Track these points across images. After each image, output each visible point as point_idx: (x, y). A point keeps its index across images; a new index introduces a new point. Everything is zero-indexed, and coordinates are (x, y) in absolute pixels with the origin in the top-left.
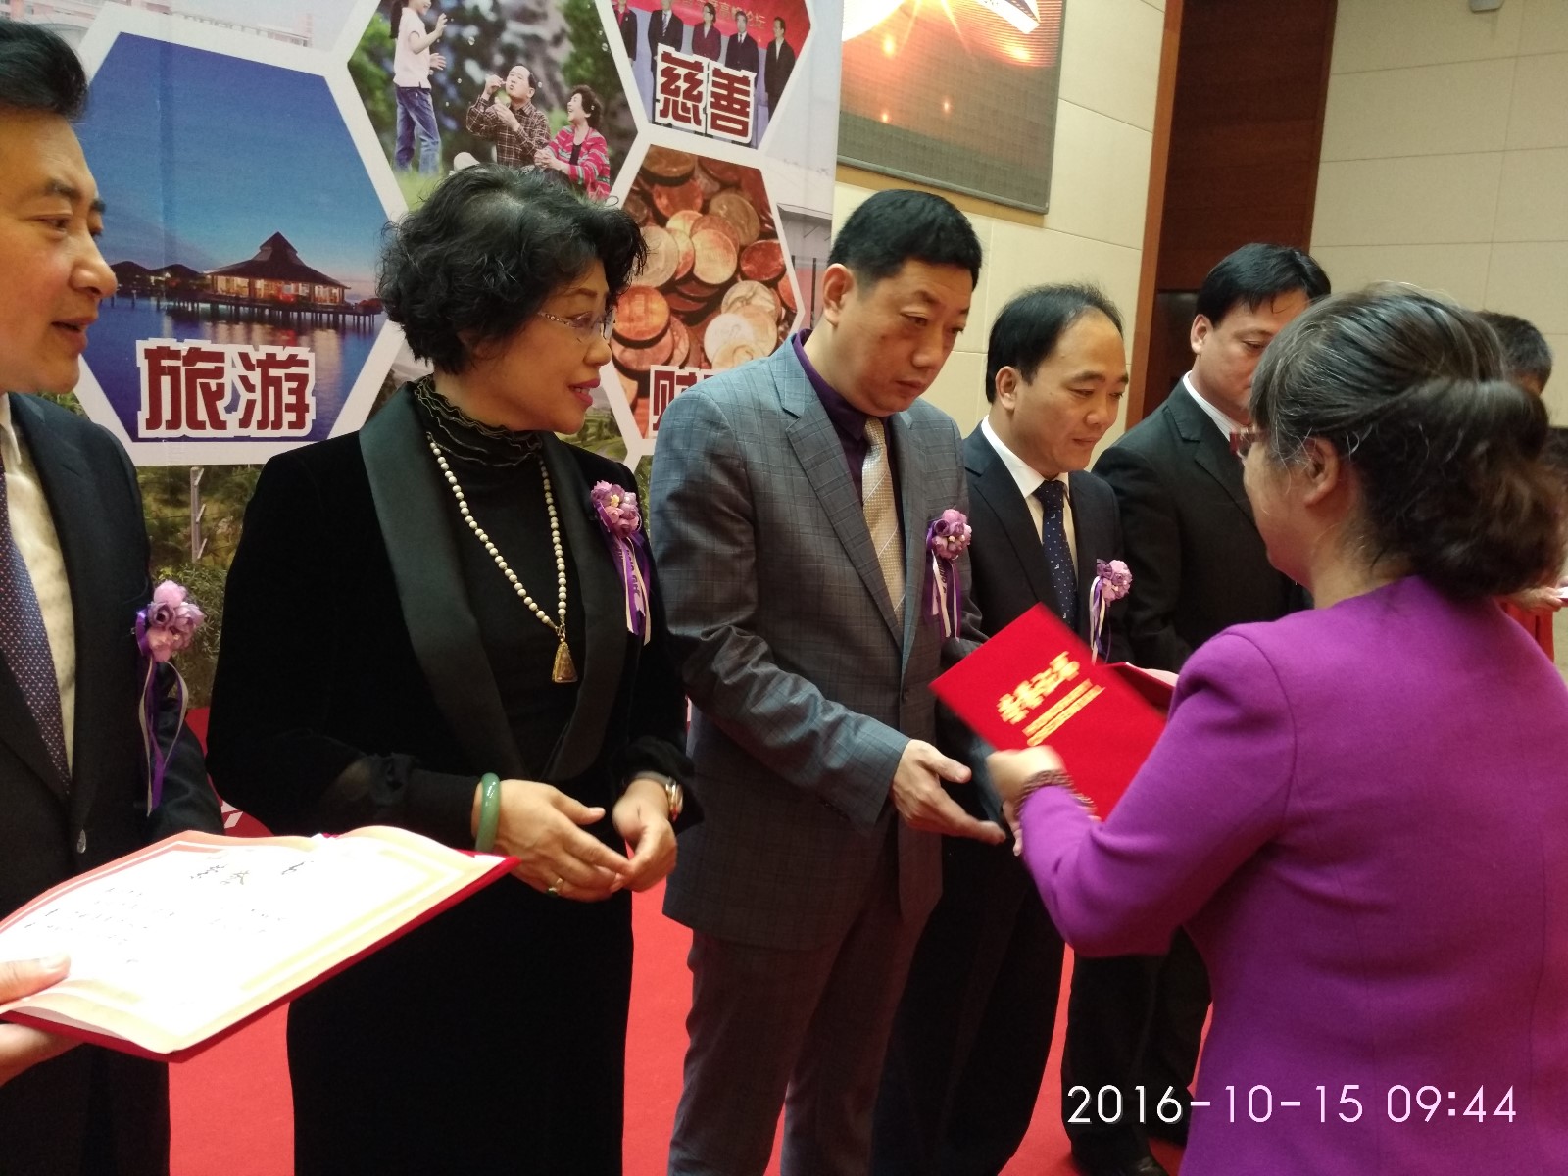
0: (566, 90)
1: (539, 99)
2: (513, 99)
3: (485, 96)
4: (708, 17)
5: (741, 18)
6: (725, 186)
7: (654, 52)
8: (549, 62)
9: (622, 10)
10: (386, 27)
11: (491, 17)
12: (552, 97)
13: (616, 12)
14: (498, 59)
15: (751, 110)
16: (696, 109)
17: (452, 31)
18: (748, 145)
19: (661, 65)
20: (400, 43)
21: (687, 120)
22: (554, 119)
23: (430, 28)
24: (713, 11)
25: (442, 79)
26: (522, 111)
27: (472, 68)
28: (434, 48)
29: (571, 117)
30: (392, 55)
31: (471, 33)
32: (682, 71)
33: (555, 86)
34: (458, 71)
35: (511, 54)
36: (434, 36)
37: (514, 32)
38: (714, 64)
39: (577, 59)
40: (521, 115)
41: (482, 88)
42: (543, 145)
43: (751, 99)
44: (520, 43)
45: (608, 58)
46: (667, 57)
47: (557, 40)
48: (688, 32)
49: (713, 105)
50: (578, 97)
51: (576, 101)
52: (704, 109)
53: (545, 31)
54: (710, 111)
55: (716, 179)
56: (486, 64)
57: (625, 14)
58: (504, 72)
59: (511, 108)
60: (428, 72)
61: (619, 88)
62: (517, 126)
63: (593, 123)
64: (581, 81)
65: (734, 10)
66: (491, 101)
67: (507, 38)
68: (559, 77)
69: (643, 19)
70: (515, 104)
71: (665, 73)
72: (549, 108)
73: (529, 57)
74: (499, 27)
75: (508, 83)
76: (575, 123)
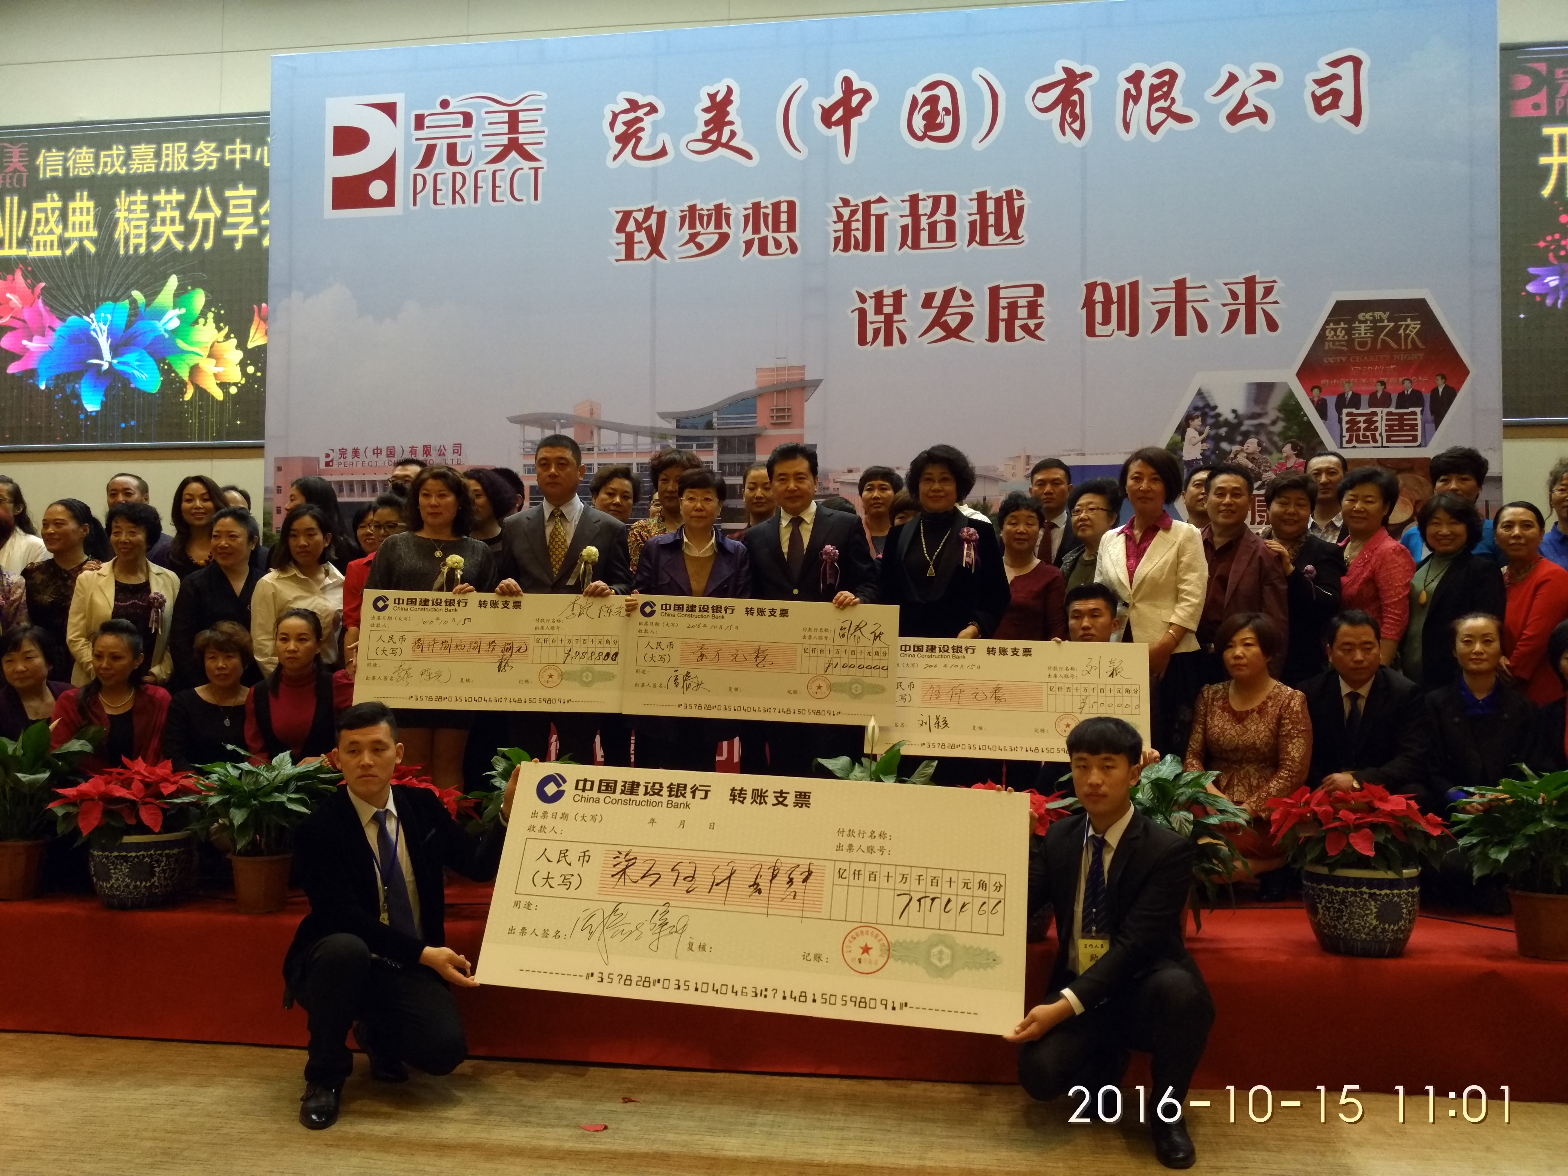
0: (1281, 444)
1: (1264, 451)
2: (1248, 454)
3: (1232, 456)
4: (1380, 388)
5: (1407, 382)
6: (1400, 471)
7: (1340, 413)
8: (1270, 434)
9: (1316, 399)
10: (1179, 438)
11: (1235, 421)
12: (1272, 448)
13: (1313, 401)
14: (1239, 438)
15: (1419, 428)
16: (1374, 436)
17: (1213, 432)
18: (1419, 446)
19: (1345, 419)
20: (1186, 443)
21: (1368, 442)
22: (1274, 459)
23: (1200, 434)
24: (1383, 383)
25: (1208, 453)
26: (1254, 458)
27: (1224, 445)
28: (1203, 441)
29: (1284, 455)
30: (1182, 449)
31: (1223, 431)
32: (1362, 419)
33: (1274, 444)
34: (1217, 447)
35: (1246, 435)
36: (1203, 436)
37: (1247, 425)
38: (1386, 410)
39: (1286, 429)
40: (1252, 460)
41: (1230, 452)
42: (1266, 471)
43: (1419, 422)
44: (1252, 429)
45: (1309, 424)
46: (1348, 414)
47: (1274, 423)
48: (1365, 399)
49: (1386, 431)
50: (1289, 446)
51: (1288, 449)
52: (1381, 435)
53: (1265, 420)
54: (1384, 434)
55: (1392, 468)
56: (1232, 442)
57: (1318, 401)
58: (1242, 443)
59: (1247, 458)
60: (1200, 452)
61: (1316, 435)
62: (1250, 465)
63: (1298, 456)
64: (1291, 437)
65: (1401, 380)
66: (1236, 457)
67: (1243, 428)
68: (1276, 439)
69: (1331, 401)
70: (1250, 457)
71: (1347, 423)
72: (1270, 454)
73: (1257, 434)
74: (1240, 424)
75: (1245, 447)
76: (1287, 458)
